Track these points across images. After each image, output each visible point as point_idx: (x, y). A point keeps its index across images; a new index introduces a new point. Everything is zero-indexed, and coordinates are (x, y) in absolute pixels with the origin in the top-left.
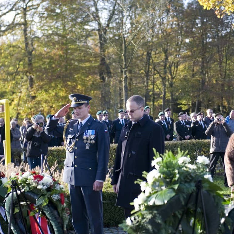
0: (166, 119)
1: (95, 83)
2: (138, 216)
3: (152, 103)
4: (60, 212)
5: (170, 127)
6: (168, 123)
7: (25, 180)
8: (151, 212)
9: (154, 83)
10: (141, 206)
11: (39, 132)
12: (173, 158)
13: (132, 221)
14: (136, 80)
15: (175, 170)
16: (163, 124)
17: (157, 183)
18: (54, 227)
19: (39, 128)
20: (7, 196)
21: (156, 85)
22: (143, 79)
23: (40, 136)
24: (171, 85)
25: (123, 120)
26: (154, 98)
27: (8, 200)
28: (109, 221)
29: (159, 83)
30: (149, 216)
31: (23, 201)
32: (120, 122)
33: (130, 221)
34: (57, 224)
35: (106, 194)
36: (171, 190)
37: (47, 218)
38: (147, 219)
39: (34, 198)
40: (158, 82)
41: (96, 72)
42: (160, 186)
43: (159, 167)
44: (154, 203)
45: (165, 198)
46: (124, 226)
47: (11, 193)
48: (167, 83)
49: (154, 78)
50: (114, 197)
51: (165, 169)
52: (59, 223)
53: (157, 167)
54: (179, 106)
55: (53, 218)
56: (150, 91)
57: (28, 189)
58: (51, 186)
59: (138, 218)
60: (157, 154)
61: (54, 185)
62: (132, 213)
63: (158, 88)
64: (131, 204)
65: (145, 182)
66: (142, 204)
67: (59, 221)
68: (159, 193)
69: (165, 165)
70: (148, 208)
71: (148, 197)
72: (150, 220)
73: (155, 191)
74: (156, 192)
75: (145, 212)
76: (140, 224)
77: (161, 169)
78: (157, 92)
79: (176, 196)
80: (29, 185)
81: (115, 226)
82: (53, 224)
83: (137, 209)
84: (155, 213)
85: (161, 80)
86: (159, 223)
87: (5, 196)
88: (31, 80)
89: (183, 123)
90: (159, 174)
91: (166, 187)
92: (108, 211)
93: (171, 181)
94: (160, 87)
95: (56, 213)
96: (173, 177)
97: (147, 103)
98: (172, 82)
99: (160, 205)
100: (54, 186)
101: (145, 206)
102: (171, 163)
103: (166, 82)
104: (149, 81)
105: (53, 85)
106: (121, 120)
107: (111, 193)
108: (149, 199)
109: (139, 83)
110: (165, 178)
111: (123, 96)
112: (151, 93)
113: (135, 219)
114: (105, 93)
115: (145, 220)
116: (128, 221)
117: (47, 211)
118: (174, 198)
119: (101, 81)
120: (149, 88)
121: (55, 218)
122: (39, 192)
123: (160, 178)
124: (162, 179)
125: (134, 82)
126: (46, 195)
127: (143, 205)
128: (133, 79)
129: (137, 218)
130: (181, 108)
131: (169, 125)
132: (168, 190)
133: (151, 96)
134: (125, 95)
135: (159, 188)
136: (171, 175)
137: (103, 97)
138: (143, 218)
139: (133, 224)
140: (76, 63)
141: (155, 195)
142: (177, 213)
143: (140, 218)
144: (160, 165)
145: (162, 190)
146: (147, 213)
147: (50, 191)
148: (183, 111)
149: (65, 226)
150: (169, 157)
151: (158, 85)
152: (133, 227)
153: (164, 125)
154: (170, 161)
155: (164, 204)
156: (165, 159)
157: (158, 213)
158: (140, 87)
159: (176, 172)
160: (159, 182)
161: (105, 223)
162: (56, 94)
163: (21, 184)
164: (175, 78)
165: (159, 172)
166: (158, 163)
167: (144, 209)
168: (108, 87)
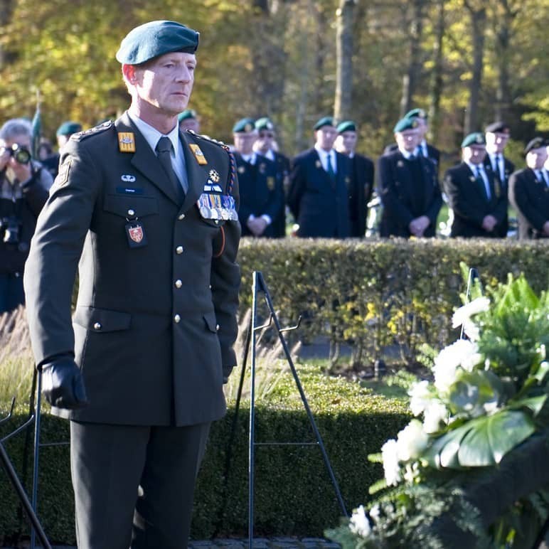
0: (487, 161)
2: (393, 504)
3: (429, 100)
5: (497, 190)
6: (493, 175)
8: (441, 490)
9: (441, 29)
10: (408, 467)
11: (17, 181)
12: (530, 301)
13: (372, 522)
14: (378, 16)
15: (537, 345)
16: (473, 179)
17: (471, 390)
19: (15, 169)
21: (450, 37)
22: (404, 12)
23: (18, 195)
24: (503, 39)
25: (329, 157)
26: (439, 81)
28: (273, 514)
29: (460, 31)
30: (436, 507)
32: (318, 164)
33: (366, 521)
36: (518, 416)
38: (428, 516)
40: (458, 28)
42: (480, 400)
43: (477, 330)
44: (456, 457)
45: (497, 445)
46: (345, 536)
48: (489, 32)
49: (442, 12)
50: (295, 428)
51: (501, 342)
53: (471, 330)
54: (526, 117)
56: (427, 59)
59: (395, 511)
60: (473, 282)
62: (373, 490)
63: (455, 48)
64: (373, 458)
65: (425, 383)
66: (412, 461)
68: (474, 424)
69: (500, 326)
70: (433, 476)
71: (436, 437)
72: (435, 518)
73: (460, 416)
74: (465, 421)
75: (421, 491)
76: (400, 534)
77: (485, 337)
78: (454, 61)
79: (536, 439)
81: (293, 534)
83: (391, 476)
84: (456, 497)
85: (467, 19)
86: (469, 531)
89: (543, 178)
90: (478, 358)
91: (499, 406)
92: (269, 477)
93: (518, 385)
94: (462, 44)
96: (527, 371)
97: (416, 98)
98: (506, 30)
99: (475, 470)
101: (420, 467)
102: (521, 318)
103: (484, 27)
104: (426, 21)
105: (82, 16)
106: (323, 156)
107: (284, 413)
108: (438, 446)
109: (390, 26)
110: (499, 372)
111: (335, 69)
112: (429, 65)
113: (383, 514)
114: (269, 54)
115: (421, 517)
116: (359, 521)
118: (526, 446)
119: (256, 15)
120: (425, 46)
123: (480, 372)
124: (486, 374)
125: (373, 23)
127: (415, 466)
128: (370, 12)
129: (389, 509)
130: (533, 123)
131: (496, 184)
132: (505, 414)
133: (428, 74)
134: (344, 68)
135: (477, 406)
136: (519, 362)
137: (259, 69)
138: (413, 512)
139: (376, 533)
141: (460, 432)
142: (534, 499)
143: (403, 510)
144: (482, 324)
145: (485, 414)
146: (426, 496)
148: (541, 134)
150: (517, 296)
151: (457, 36)
152: (377, 541)
153: (480, 180)
154: (520, 311)
155: (493, 466)
156: (501, 304)
157: (466, 498)
158: (392, 43)
159: (538, 350)
160: (479, 388)
161: (258, 522)
162: (91, 48)
164: (518, 16)
165: (477, 349)
166: (477, 318)
167: (418, 480)
168: (280, 34)
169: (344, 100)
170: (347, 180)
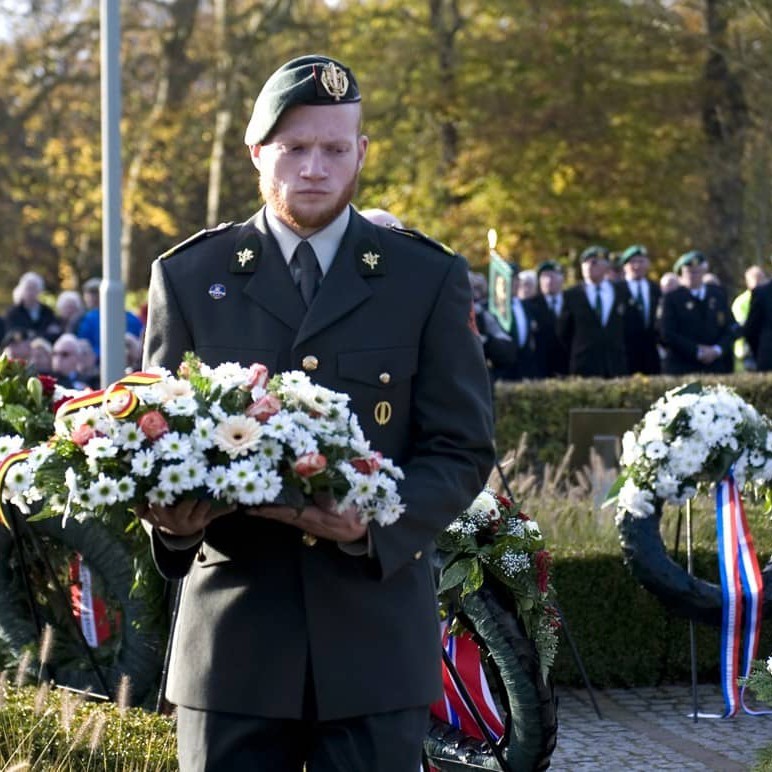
1: (686, 146)
4: (526, 619)
18: (503, 673)
34: (515, 662)
35: (706, 560)
37: (478, 639)
41: (690, 104)
52: (521, 658)
55: (501, 639)
58: (493, 523)
61: (503, 521)
67: (522, 650)
82: (500, 662)
88: (451, 137)
95: (510, 622)
100: (505, 523)
114: (725, 184)
117: (478, 615)
121: (508, 640)
122: (448, 545)
126: (474, 555)
137: (715, 199)
147: (491, 542)
149: (545, 672)
168: (737, 161)
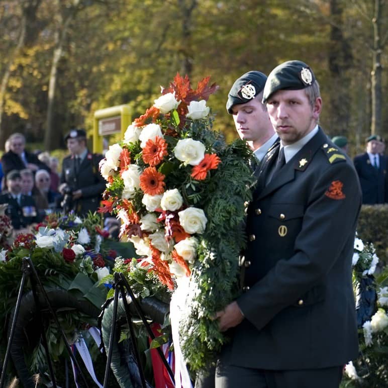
7: (142, 273)
20: (106, 306)
25: (375, 158)
27: (107, 314)
31: (138, 318)
32: (368, 162)
39: (159, 312)
41: (322, 54)
47: (112, 299)
57: (147, 293)
80: (149, 283)
87: (102, 306)
88: (189, 68)
106: (372, 157)
114: (341, 98)
137: (334, 107)
140: (282, 36)
163: (134, 281)
168: (347, 87)
169: (377, 124)
170: (385, 172)
